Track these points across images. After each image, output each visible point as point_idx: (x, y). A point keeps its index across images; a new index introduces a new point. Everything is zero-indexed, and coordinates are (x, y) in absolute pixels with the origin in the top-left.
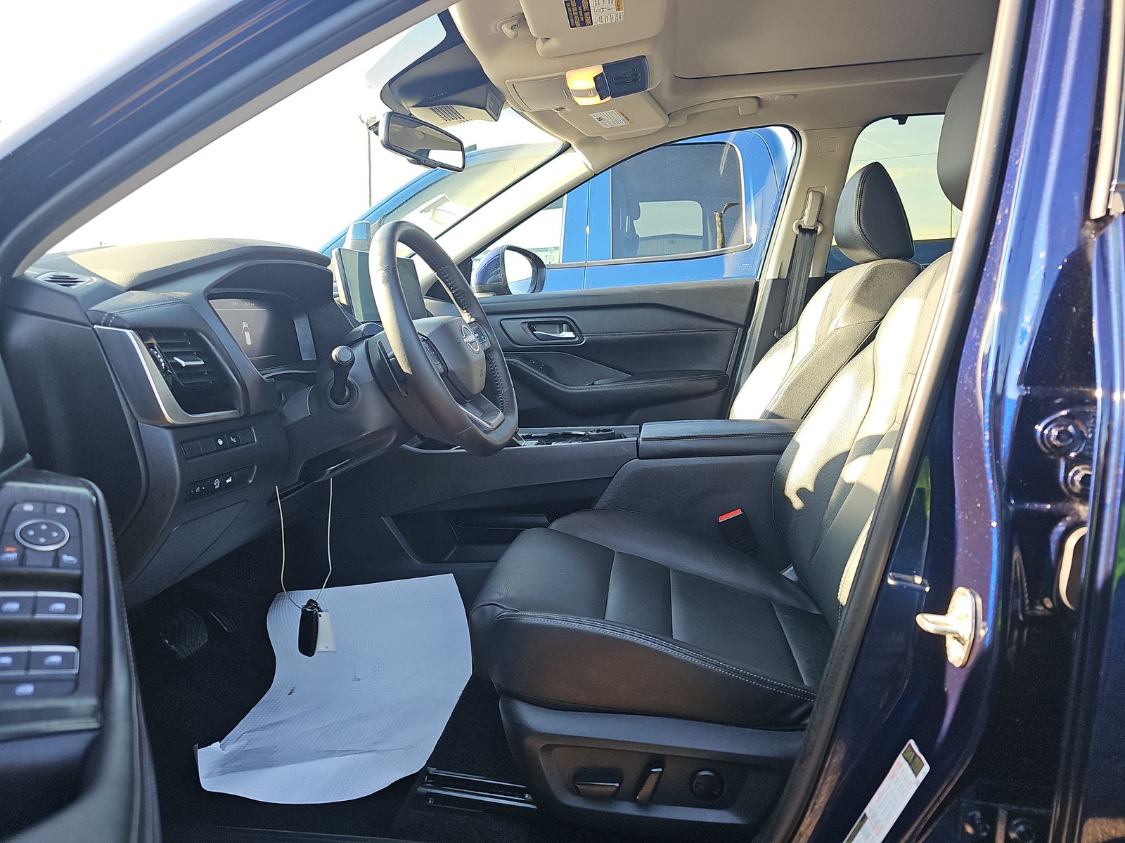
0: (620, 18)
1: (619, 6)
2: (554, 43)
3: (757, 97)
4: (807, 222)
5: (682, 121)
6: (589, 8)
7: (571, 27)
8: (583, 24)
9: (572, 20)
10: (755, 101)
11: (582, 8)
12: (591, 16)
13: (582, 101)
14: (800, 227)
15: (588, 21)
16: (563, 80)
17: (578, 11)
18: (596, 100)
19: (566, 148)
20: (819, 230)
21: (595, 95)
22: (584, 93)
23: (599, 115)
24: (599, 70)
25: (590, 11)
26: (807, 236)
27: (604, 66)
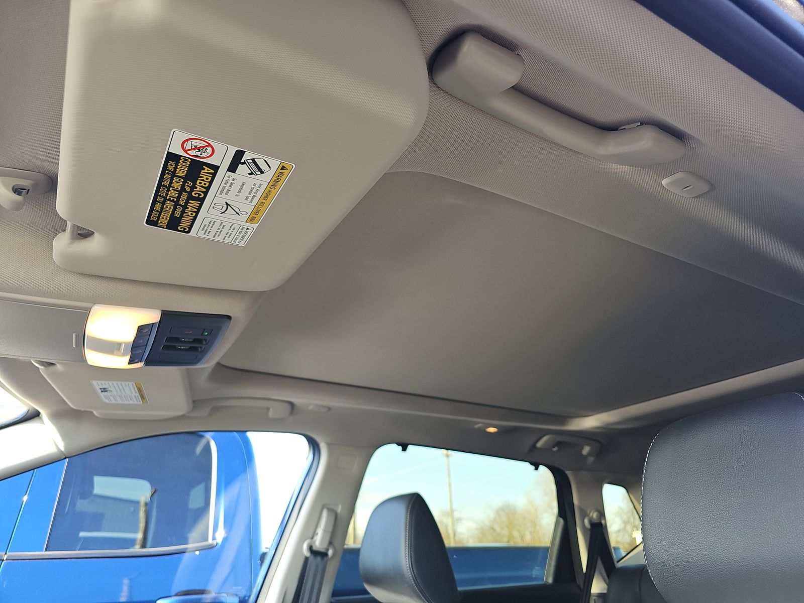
0: (243, 238)
1: (257, 213)
2: (95, 245)
3: (292, 404)
4: (319, 542)
5: (204, 412)
6: (206, 193)
7: (149, 222)
8: (173, 224)
9: (158, 206)
10: (288, 407)
11: (193, 188)
12: (197, 213)
13: (94, 358)
14: (311, 548)
15: (185, 223)
16: (84, 316)
17: (183, 189)
18: (121, 362)
19: (33, 416)
20: (330, 552)
21: (124, 355)
22: (110, 347)
23: (105, 384)
24: (151, 317)
25: (202, 201)
26: (319, 559)
27: (165, 314)
